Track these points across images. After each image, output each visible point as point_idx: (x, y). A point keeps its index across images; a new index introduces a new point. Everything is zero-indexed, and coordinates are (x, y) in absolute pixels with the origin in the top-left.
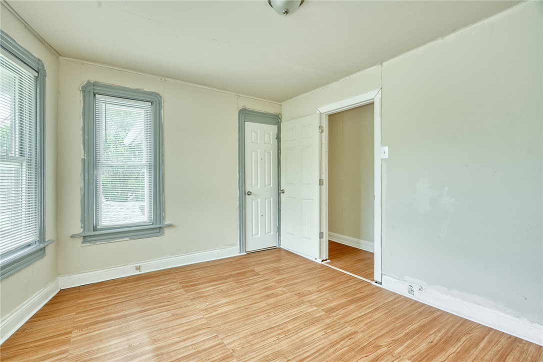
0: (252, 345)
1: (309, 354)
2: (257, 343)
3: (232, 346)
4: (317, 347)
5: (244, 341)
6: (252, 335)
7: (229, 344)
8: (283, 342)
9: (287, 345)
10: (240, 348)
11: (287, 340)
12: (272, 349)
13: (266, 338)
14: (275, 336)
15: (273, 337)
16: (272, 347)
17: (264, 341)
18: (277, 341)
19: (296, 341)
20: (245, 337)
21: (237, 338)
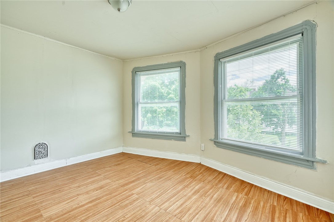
0: (140, 209)
1: (106, 211)
2: (138, 211)
3: (153, 207)
4: (99, 216)
5: (147, 211)
6: (143, 216)
7: (155, 207)
8: (121, 215)
9: (118, 213)
10: (147, 206)
11: (118, 217)
12: (128, 209)
13: (133, 216)
14: (126, 219)
15: (128, 218)
16: (128, 210)
17: (134, 214)
18: (125, 215)
19: (112, 217)
20: (147, 214)
21: (152, 212)
